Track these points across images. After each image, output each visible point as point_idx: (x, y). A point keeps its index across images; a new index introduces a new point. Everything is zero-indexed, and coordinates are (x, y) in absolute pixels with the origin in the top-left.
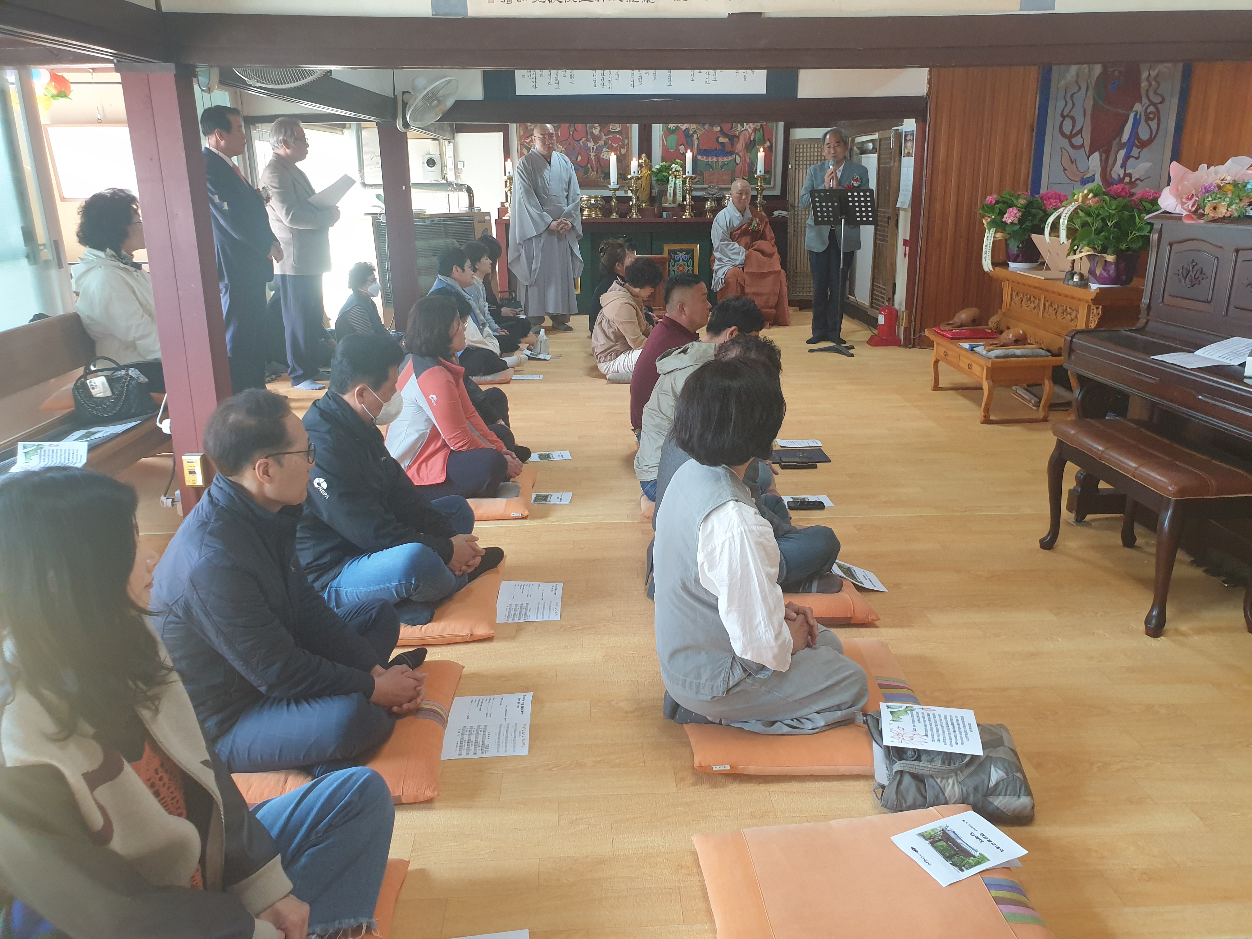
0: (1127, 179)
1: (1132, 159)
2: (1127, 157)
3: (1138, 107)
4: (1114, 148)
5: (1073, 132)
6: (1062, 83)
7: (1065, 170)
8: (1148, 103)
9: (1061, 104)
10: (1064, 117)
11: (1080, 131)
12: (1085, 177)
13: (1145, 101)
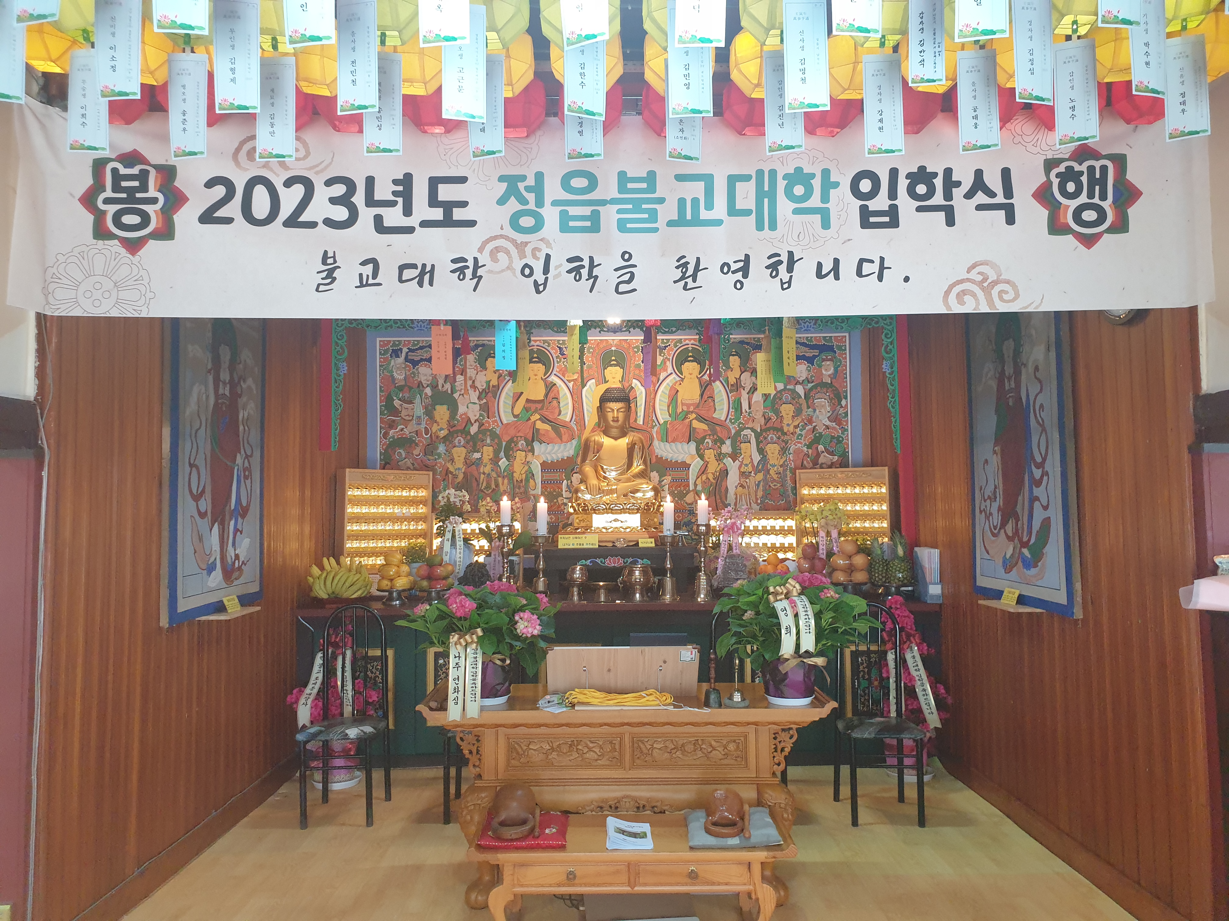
0: (237, 565)
1: (239, 533)
2: (236, 530)
3: (239, 460)
4: (227, 517)
5: (199, 492)
6: (188, 413)
7: (195, 552)
8: (244, 456)
9: (188, 445)
10: (191, 466)
11: (203, 491)
12: (210, 563)
13: (242, 451)
